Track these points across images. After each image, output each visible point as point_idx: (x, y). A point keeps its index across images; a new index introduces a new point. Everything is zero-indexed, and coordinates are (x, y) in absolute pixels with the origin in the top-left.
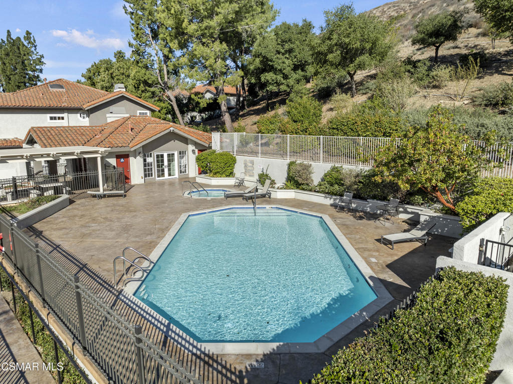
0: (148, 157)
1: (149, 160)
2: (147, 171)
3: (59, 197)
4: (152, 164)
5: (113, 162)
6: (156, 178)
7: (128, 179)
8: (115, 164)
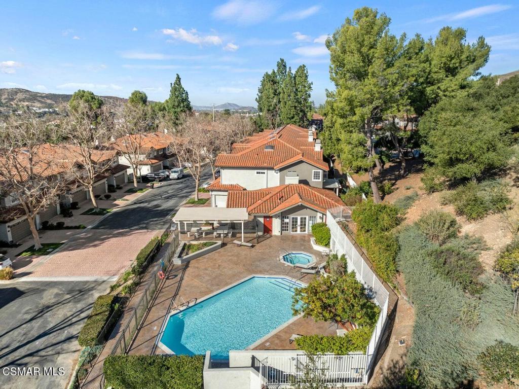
0: (286, 218)
1: (286, 220)
2: (284, 227)
3: (216, 243)
4: (288, 223)
5: (262, 220)
6: (290, 232)
7: (271, 231)
8: (263, 222)
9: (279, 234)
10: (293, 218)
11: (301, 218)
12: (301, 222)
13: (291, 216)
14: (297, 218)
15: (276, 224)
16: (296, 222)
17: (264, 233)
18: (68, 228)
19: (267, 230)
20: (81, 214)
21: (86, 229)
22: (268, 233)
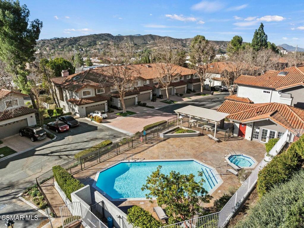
0: (257, 128)
1: (257, 130)
2: (254, 135)
3: (195, 132)
4: (258, 133)
5: (238, 125)
6: (259, 140)
7: (244, 135)
8: (238, 127)
9: (250, 139)
10: (264, 130)
11: (271, 132)
12: (270, 134)
13: (262, 128)
14: (267, 131)
15: (248, 131)
16: (266, 133)
17: (239, 135)
18: (148, 107)
19: (241, 134)
20: (160, 102)
21: (154, 109)
22: (242, 136)
